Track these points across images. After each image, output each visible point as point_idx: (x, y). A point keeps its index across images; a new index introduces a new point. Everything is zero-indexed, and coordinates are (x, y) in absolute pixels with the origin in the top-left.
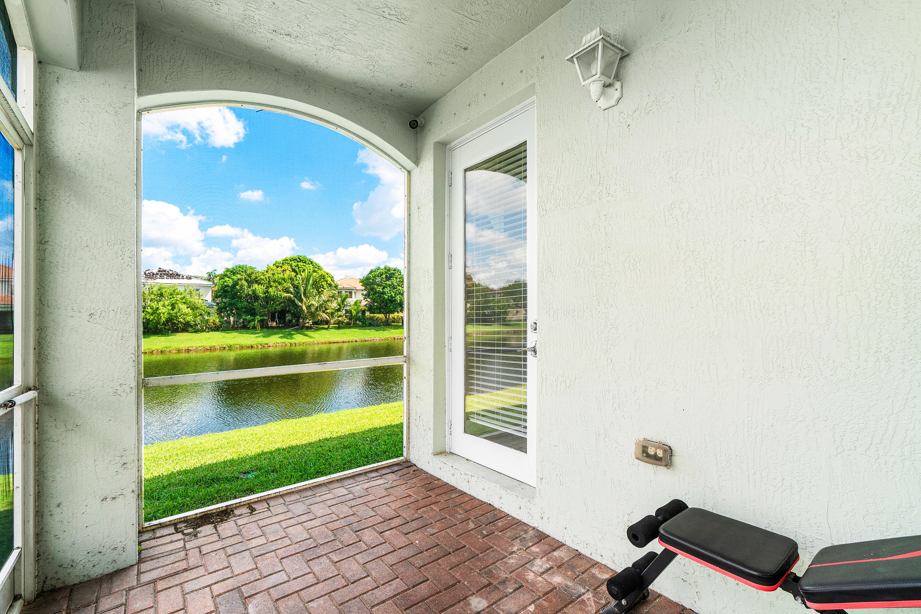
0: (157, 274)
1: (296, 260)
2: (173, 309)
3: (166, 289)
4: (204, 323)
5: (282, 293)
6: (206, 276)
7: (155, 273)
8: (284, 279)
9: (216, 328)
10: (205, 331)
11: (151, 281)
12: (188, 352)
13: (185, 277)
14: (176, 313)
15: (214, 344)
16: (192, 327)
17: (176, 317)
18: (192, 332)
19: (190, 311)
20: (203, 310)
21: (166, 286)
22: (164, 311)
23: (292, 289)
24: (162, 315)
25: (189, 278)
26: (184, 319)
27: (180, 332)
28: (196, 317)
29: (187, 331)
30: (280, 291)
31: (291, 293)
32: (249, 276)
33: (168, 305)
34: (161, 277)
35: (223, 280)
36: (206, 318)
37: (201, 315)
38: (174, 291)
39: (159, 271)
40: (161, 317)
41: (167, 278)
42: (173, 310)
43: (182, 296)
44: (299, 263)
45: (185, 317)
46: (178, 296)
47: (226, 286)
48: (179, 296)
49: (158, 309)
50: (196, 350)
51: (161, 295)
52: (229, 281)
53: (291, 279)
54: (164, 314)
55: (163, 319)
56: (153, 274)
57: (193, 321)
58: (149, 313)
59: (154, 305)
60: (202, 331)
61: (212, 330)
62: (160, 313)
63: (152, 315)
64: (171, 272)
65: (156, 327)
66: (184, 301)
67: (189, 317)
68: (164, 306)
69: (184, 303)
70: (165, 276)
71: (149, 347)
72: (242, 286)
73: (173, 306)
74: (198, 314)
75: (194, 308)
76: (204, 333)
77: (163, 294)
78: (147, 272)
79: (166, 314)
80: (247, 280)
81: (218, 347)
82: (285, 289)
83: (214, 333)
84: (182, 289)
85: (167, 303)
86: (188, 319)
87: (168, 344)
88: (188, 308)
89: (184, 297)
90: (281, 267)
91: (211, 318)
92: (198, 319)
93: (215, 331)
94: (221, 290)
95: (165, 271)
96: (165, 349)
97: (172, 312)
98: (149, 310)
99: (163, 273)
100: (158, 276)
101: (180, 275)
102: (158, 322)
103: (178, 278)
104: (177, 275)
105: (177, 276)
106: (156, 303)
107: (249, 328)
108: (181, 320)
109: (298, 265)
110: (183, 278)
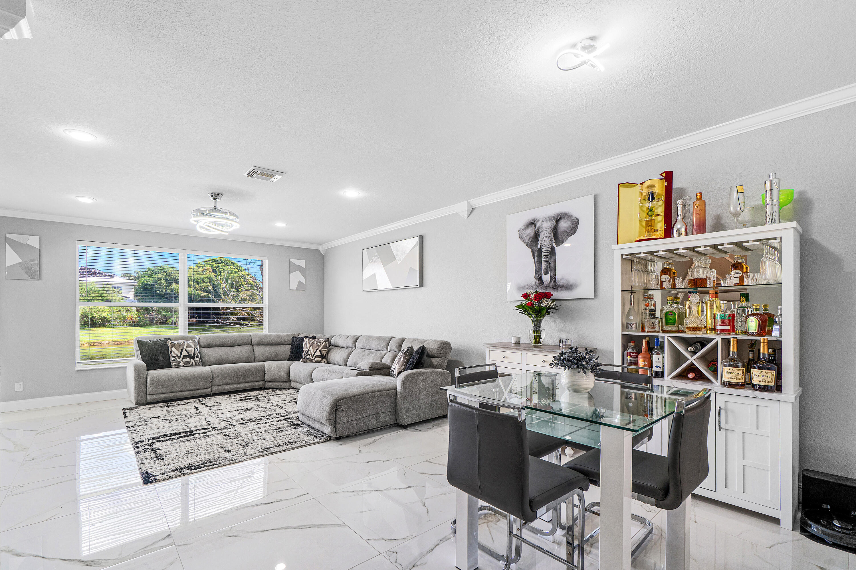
4: (121, 319)
5: (200, 292)
9: (134, 324)
10: (123, 326)
12: (101, 346)
16: (109, 322)
18: (109, 327)
23: (211, 289)
25: (112, 276)
26: (100, 315)
27: (96, 327)
28: (113, 313)
29: (104, 326)
31: (210, 292)
32: (170, 275)
34: (83, 275)
35: (144, 279)
36: (125, 314)
43: (99, 293)
44: (220, 264)
47: (146, 285)
50: (109, 344)
52: (149, 280)
53: (210, 279)
57: (110, 317)
60: (119, 326)
64: (93, 270)
70: (87, 274)
72: (161, 285)
76: (121, 328)
80: (166, 280)
83: (130, 328)
86: (104, 314)
91: (129, 314)
92: (116, 316)
93: (132, 326)
94: (141, 288)
95: (87, 269)
99: (84, 271)
101: (102, 273)
105: (99, 274)
107: (168, 324)
108: (97, 316)
109: (219, 266)
110: (105, 276)
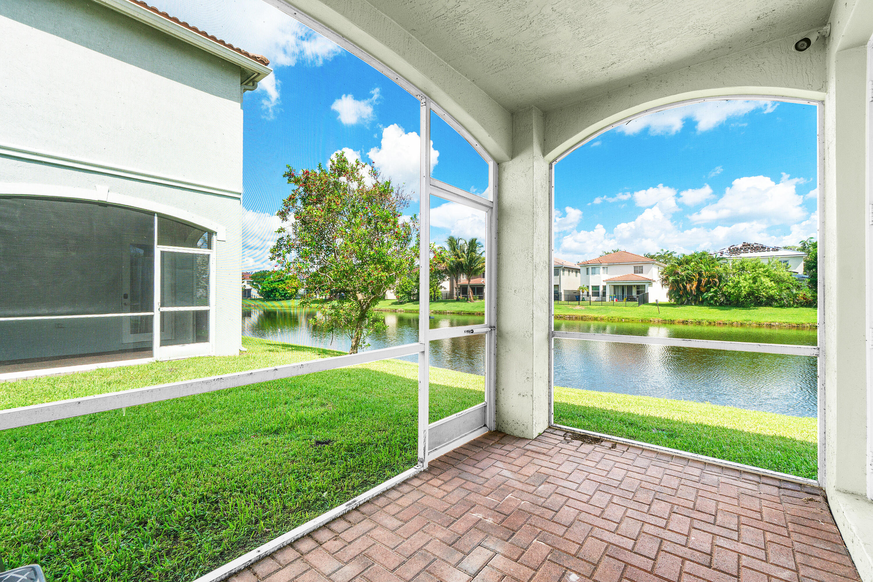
0: (741, 249)
2: (754, 283)
3: (748, 263)
4: (791, 298)
6: (800, 246)
10: (793, 306)
11: (735, 256)
12: (771, 327)
13: (771, 249)
14: (758, 287)
15: (803, 322)
16: (776, 301)
17: (758, 290)
18: (777, 307)
19: (774, 285)
20: (791, 283)
21: (747, 259)
22: (745, 285)
24: (742, 288)
25: (776, 249)
26: (767, 293)
27: (762, 306)
28: (781, 291)
29: (771, 305)
33: (749, 279)
34: (746, 251)
36: (795, 291)
37: (788, 288)
38: (756, 264)
39: (743, 246)
40: (742, 290)
41: (751, 252)
42: (755, 284)
43: (765, 269)
45: (768, 291)
46: (760, 269)
48: (762, 269)
49: (739, 282)
50: (780, 326)
51: (743, 269)
54: (744, 287)
55: (744, 293)
56: (738, 249)
57: (778, 295)
58: (730, 286)
59: (736, 279)
60: (789, 306)
61: (802, 306)
62: (741, 287)
63: (733, 288)
64: (755, 246)
65: (738, 300)
66: (767, 274)
67: (773, 291)
68: (745, 279)
69: (768, 276)
70: (749, 250)
71: (730, 318)
73: (755, 279)
74: (783, 288)
75: (778, 281)
76: (792, 309)
77: (744, 268)
78: (731, 248)
79: (747, 287)
81: (808, 325)
83: (804, 309)
84: (765, 262)
85: (748, 277)
86: (771, 292)
87: (748, 318)
88: (771, 281)
89: (767, 270)
91: (801, 292)
92: (784, 294)
93: (806, 306)
95: (749, 245)
96: (745, 322)
97: (753, 285)
98: (731, 284)
99: (747, 247)
100: (742, 251)
101: (765, 248)
102: (739, 296)
103: (763, 251)
104: (762, 247)
105: (762, 248)
106: (737, 277)
108: (764, 294)
110: (768, 250)
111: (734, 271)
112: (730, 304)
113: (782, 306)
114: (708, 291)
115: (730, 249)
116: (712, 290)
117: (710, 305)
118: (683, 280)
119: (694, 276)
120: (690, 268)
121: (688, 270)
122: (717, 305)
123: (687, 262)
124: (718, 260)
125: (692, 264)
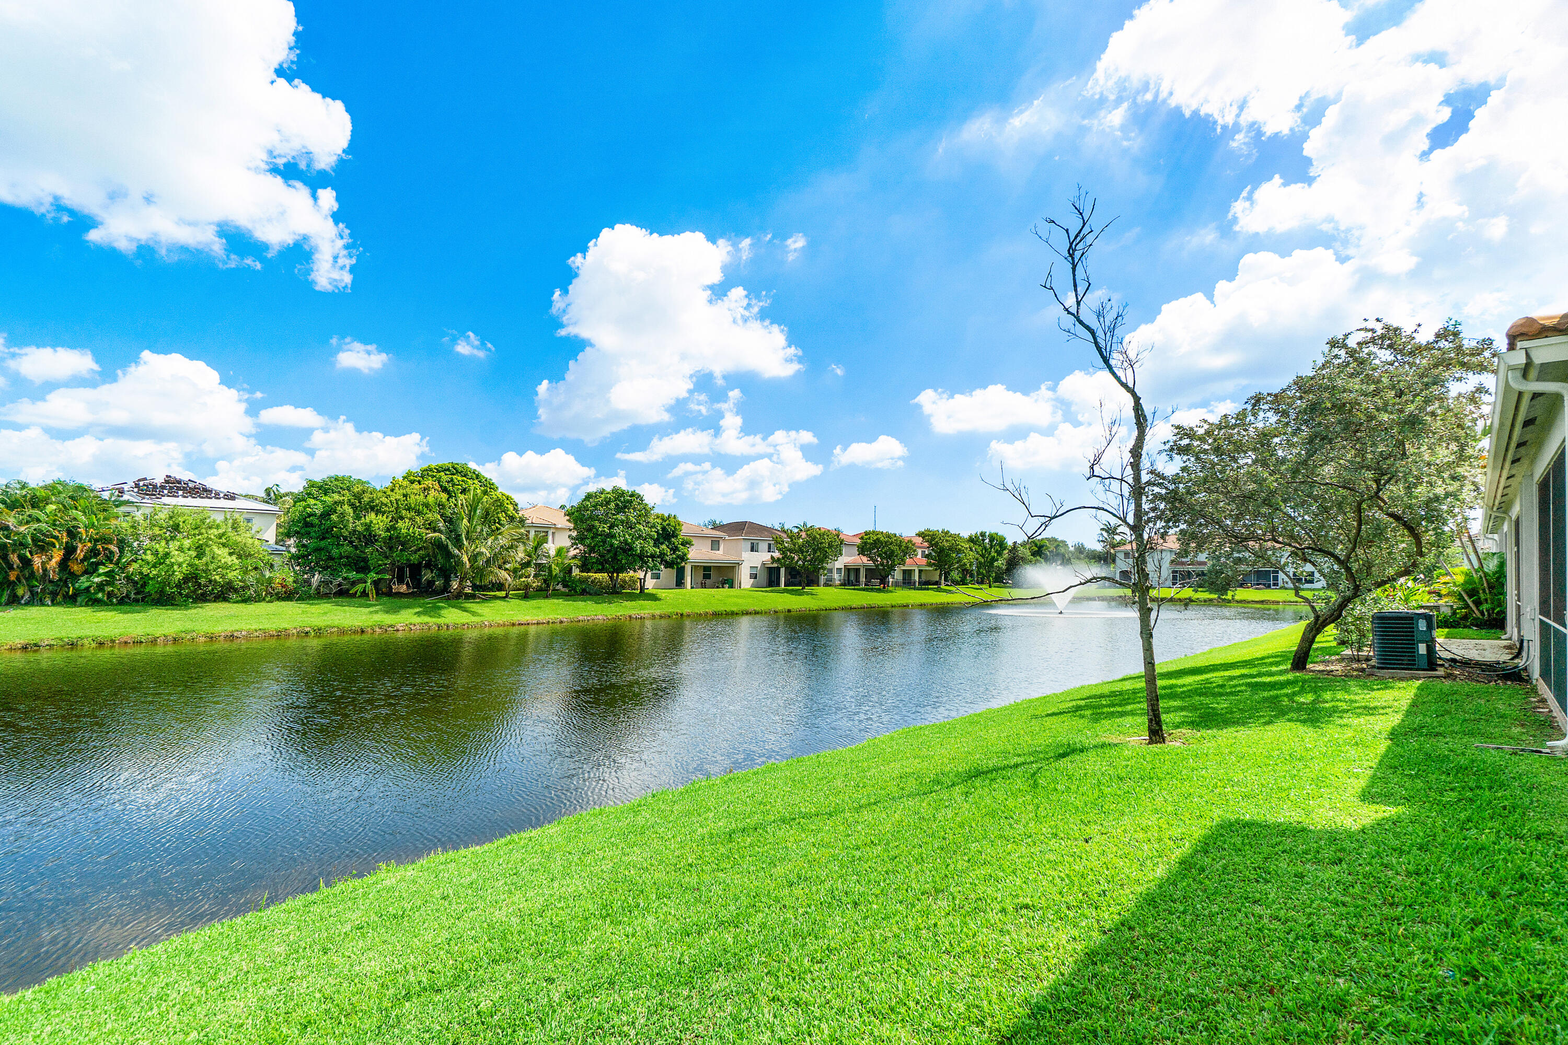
0: (163, 487)
1: (448, 470)
2: (199, 557)
3: (185, 517)
4: (262, 585)
5: (423, 530)
6: (263, 494)
7: (159, 485)
8: (427, 505)
9: (288, 595)
10: (264, 599)
11: (149, 501)
12: (232, 641)
13: (222, 495)
14: (207, 564)
15: (287, 626)
16: (236, 591)
17: (206, 571)
18: (237, 602)
19: (237, 561)
20: (260, 559)
21: (185, 510)
22: (181, 560)
23: (441, 524)
24: (176, 567)
25: (231, 497)
26: (223, 576)
27: (209, 601)
28: (246, 572)
29: (226, 600)
30: (419, 527)
31: (440, 531)
32: (358, 497)
33: (189, 550)
34: (173, 493)
35: (304, 503)
36: (267, 574)
37: (256, 568)
38: (203, 521)
39: (167, 482)
40: (174, 571)
41: (184, 496)
42: (200, 559)
43: (221, 531)
44: (454, 477)
45: (224, 572)
46: (211, 531)
47: (310, 515)
48: (214, 531)
49: (167, 555)
50: (249, 637)
51: (176, 528)
52: (315, 505)
53: (441, 506)
54: (180, 565)
55: (179, 576)
56: (155, 487)
57: (240, 581)
58: (148, 563)
59: (161, 547)
60: (258, 599)
61: (280, 599)
62: (172, 565)
63: (154, 566)
64: (191, 485)
65: (162, 592)
66: (223, 540)
67: (235, 573)
68: (181, 549)
69: (224, 545)
70: (180, 493)
71: (149, 630)
72: (343, 515)
73: (200, 551)
74: (250, 568)
75: (242, 554)
76: (263, 604)
77: (178, 525)
78: (141, 483)
79: (184, 565)
80: (352, 505)
81: (294, 631)
82: (430, 524)
83: (283, 603)
84: (219, 518)
85: (187, 543)
86: (231, 575)
87: (189, 626)
88: (231, 554)
89: (223, 534)
90: (419, 482)
91: (277, 574)
92: (251, 578)
93: (283, 599)
94: (299, 521)
95: (179, 482)
96: (183, 635)
97: (197, 562)
98: (149, 557)
99: (173, 486)
100: (166, 492)
101: (211, 491)
102: (166, 583)
103: (207, 497)
104: (205, 490)
105: (202, 492)
106: (163, 543)
107: (354, 595)
108: (217, 577)
109: (452, 480)
110: (217, 496)
111: (157, 531)
112: (143, 601)
113: (245, 601)
114: (91, 571)
115: (137, 486)
116: (102, 570)
117: (94, 602)
118: (23, 545)
119: (56, 538)
120: (42, 516)
121: (38, 520)
122: (112, 604)
123: (36, 502)
124: (117, 506)
125: (51, 508)
